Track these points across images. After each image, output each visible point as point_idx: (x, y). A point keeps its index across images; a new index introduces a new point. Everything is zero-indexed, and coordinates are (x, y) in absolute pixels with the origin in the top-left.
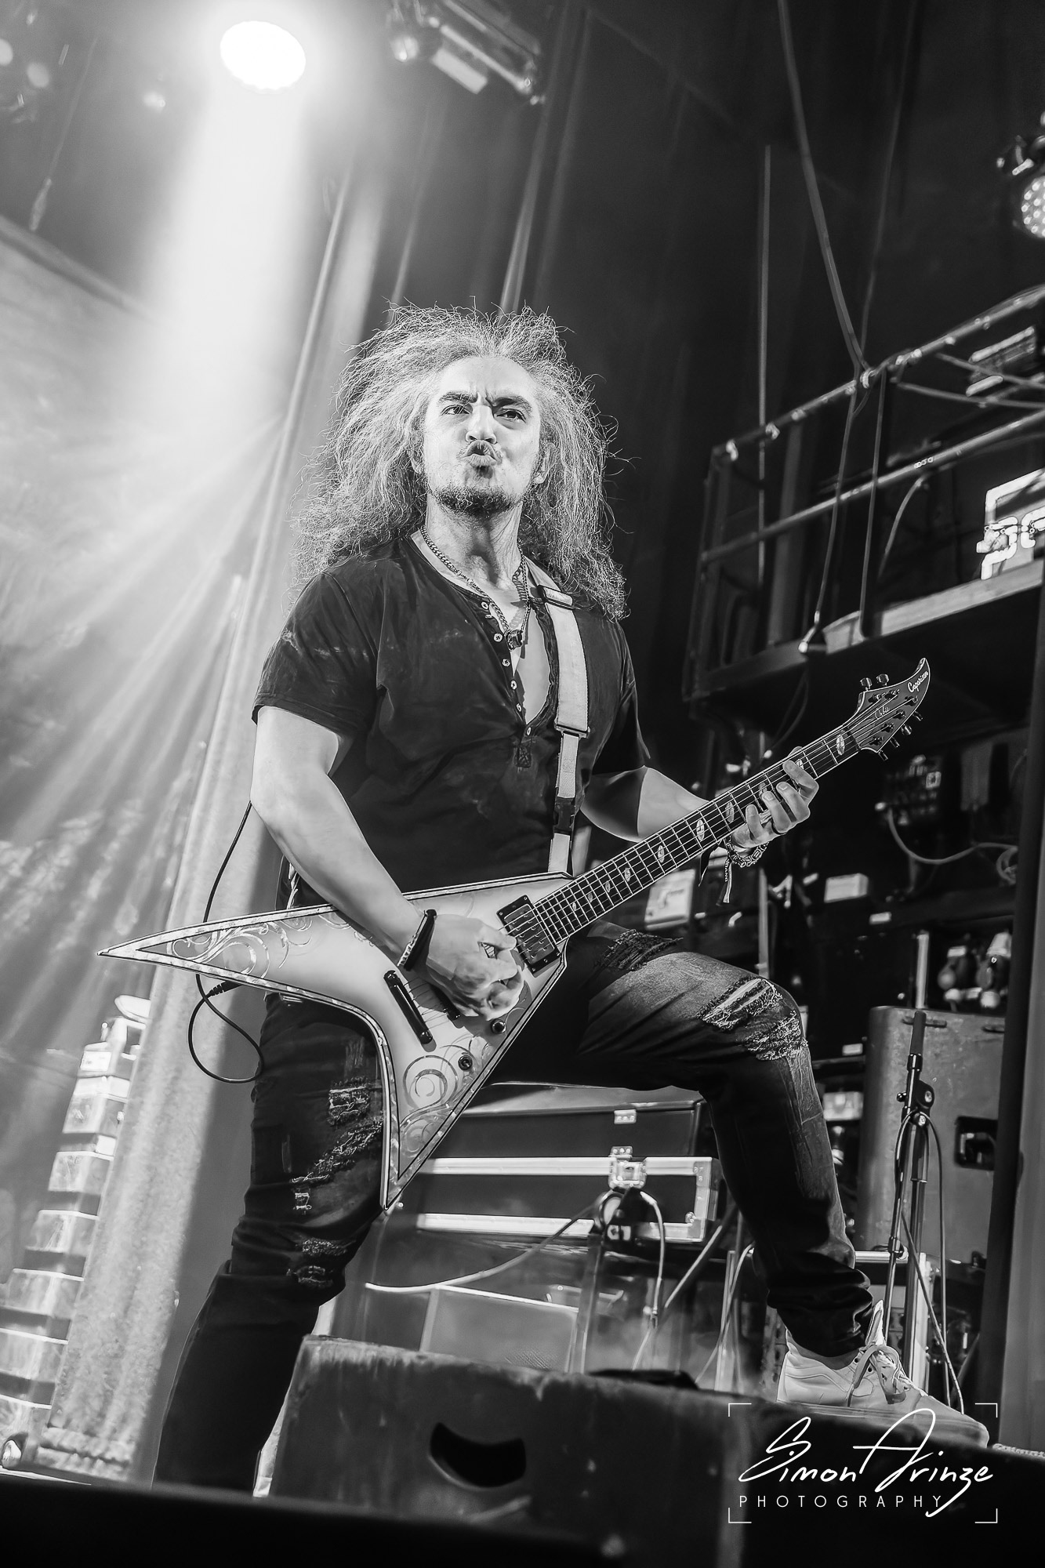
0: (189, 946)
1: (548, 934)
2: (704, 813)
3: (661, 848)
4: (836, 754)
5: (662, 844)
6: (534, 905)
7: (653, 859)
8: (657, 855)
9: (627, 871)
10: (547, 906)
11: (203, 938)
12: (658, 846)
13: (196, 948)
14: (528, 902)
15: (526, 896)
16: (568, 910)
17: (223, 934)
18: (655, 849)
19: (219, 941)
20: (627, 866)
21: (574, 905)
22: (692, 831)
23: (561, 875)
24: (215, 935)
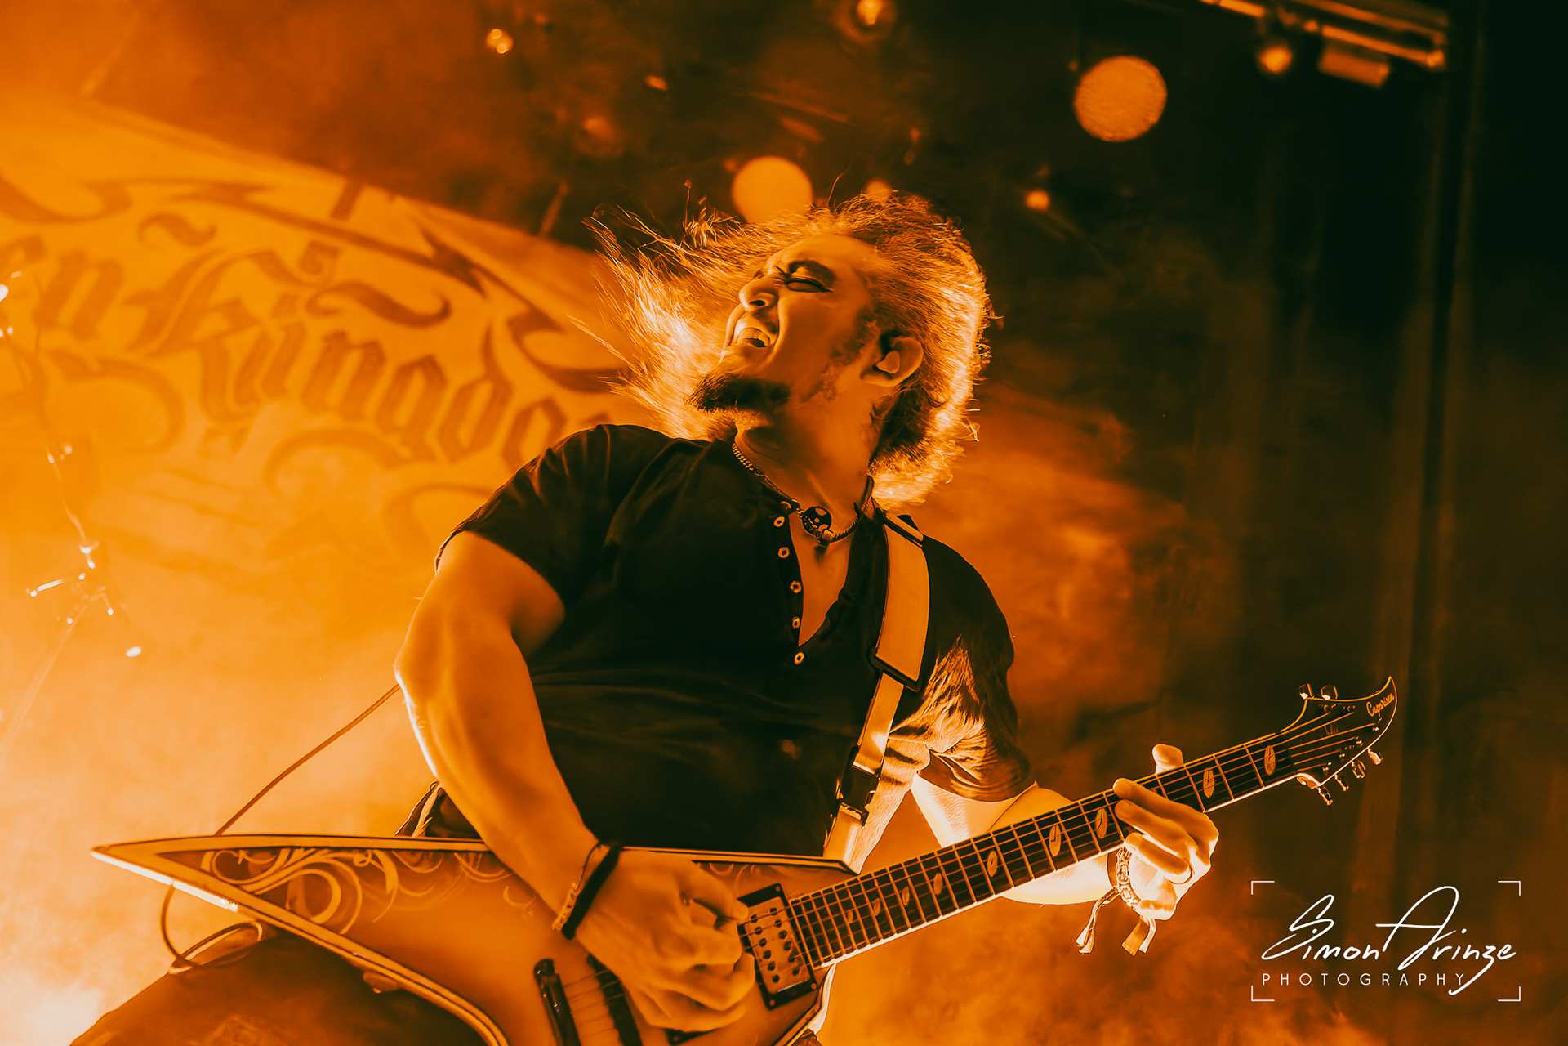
0: (240, 862)
1: (803, 950)
2: (1063, 816)
3: (992, 855)
4: (1263, 772)
5: (995, 849)
6: (790, 901)
7: (979, 868)
8: (985, 864)
9: (938, 877)
10: (808, 906)
11: (267, 854)
12: (989, 851)
13: (251, 868)
14: (781, 895)
15: (779, 885)
16: (839, 920)
17: (298, 854)
18: (985, 855)
19: (288, 864)
20: (938, 870)
21: (851, 915)
22: (1043, 840)
23: (837, 865)
24: (284, 854)
